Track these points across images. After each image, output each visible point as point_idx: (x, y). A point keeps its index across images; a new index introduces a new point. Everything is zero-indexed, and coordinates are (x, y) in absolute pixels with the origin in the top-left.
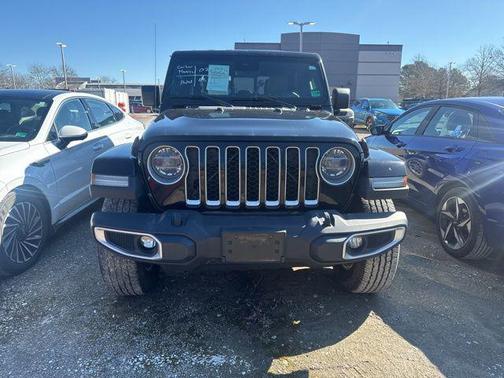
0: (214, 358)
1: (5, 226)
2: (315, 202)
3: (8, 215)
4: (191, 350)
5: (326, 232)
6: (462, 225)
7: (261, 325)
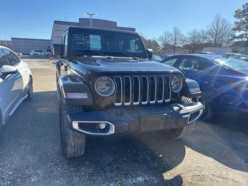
0: (138, 179)
4: (126, 178)
7: (147, 160)
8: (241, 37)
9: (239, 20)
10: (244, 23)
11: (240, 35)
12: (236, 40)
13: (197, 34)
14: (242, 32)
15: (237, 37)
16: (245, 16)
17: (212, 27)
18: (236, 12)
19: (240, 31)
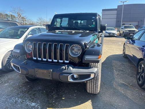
1: (7, 59)
2: (68, 62)
3: (8, 57)
5: (65, 72)
6: (142, 75)
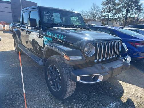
0: (111, 105)
8: (105, 16)
9: (104, 7)
10: (107, 9)
11: (105, 15)
12: (103, 18)
13: (84, 13)
14: (106, 14)
15: (103, 16)
16: (107, 5)
17: (92, 10)
18: (103, 2)
19: (105, 13)
